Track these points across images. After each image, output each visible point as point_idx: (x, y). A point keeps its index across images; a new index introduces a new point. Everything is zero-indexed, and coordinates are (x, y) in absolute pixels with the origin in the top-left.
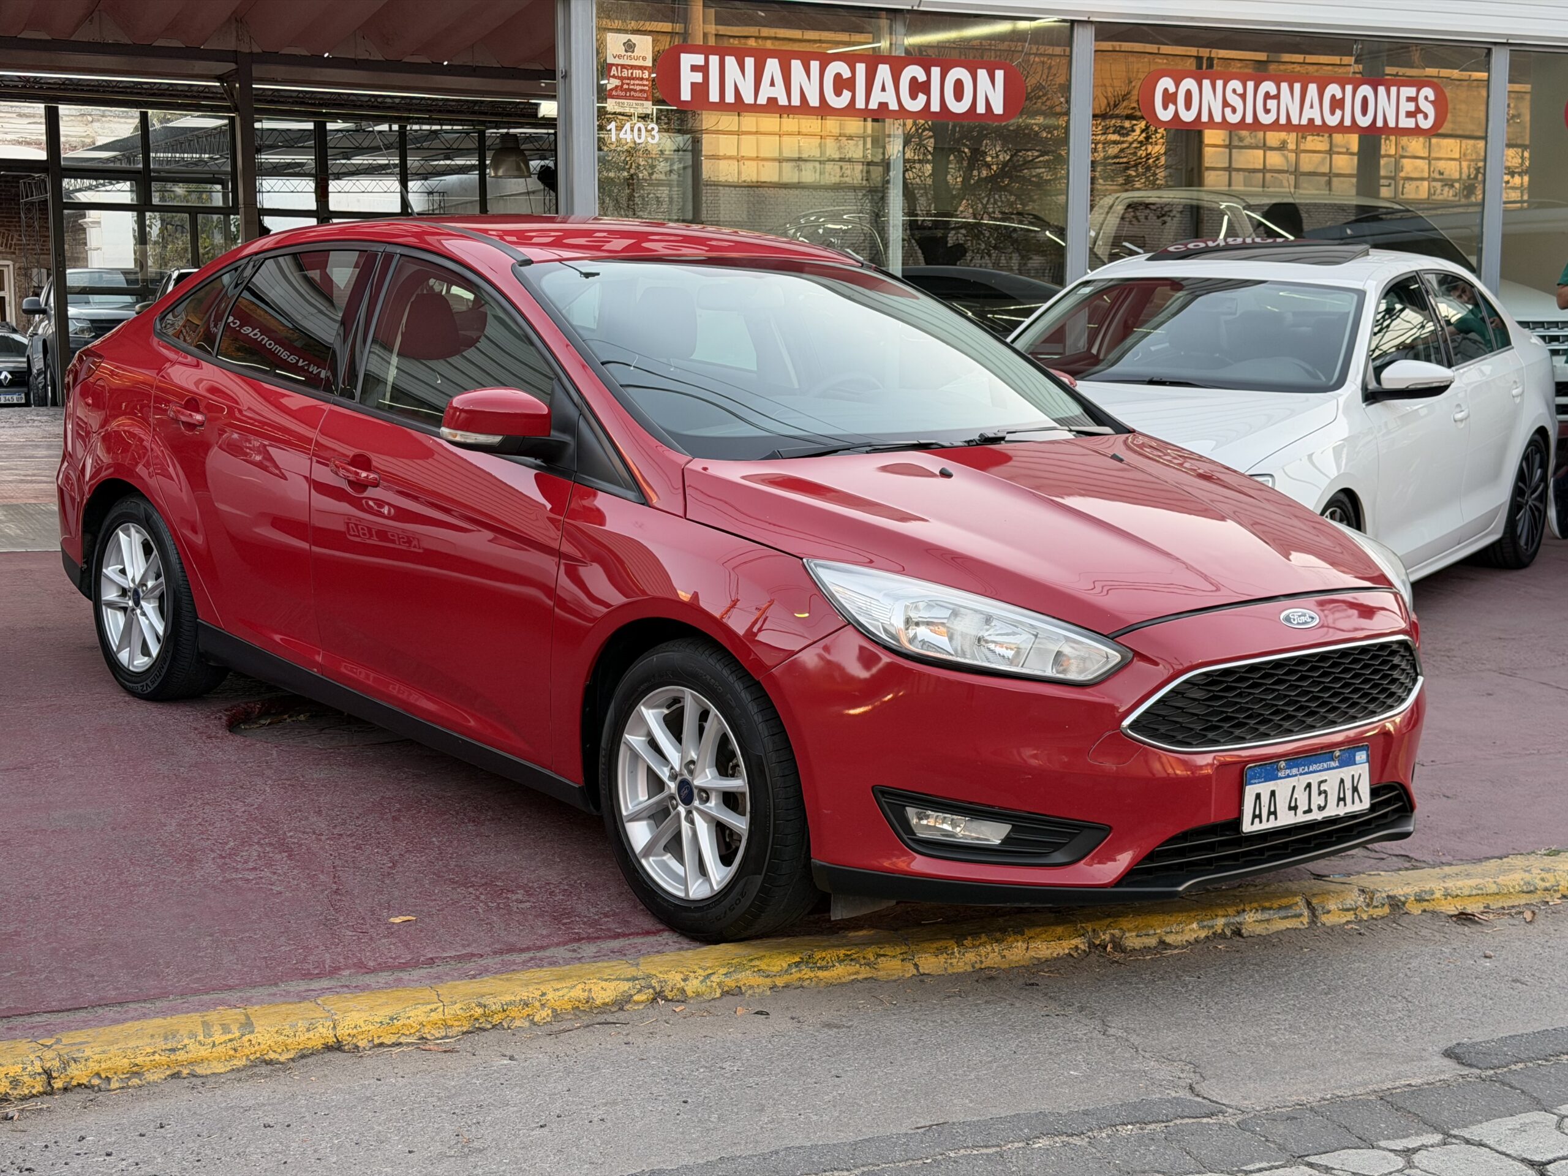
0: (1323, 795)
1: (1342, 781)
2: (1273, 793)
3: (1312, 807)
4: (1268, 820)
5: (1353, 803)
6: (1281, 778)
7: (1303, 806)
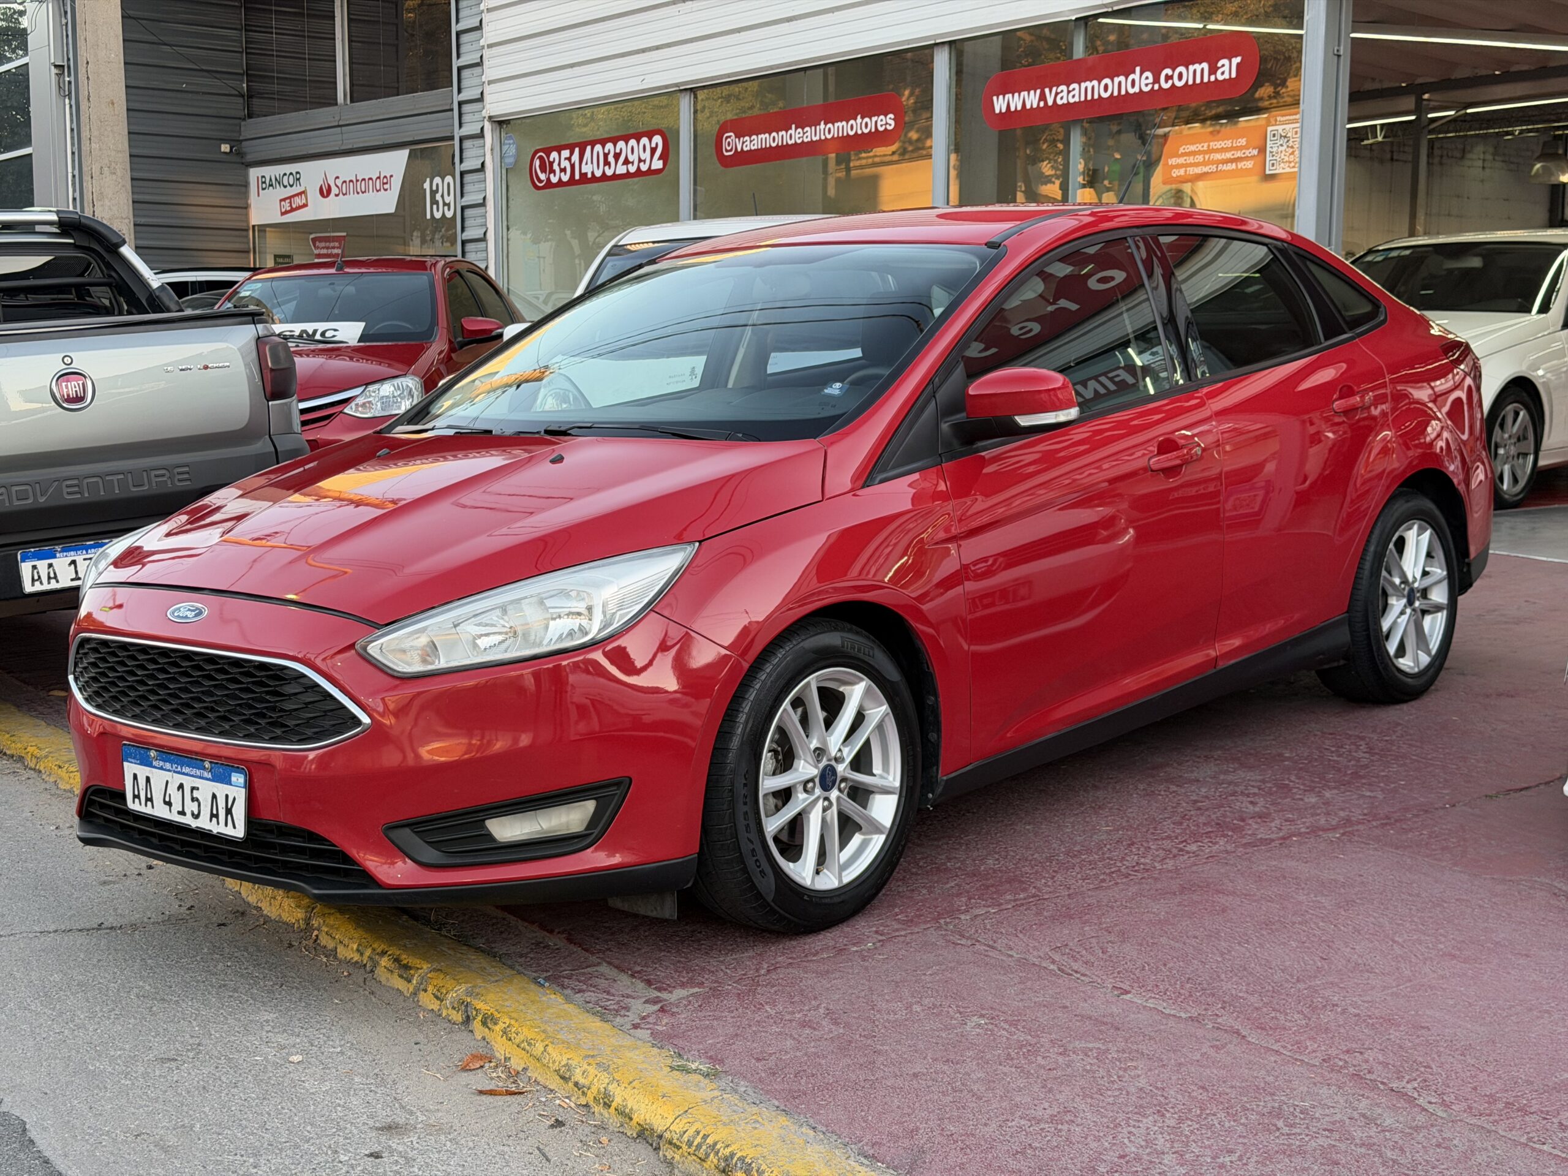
0: (196, 803)
1: (214, 796)
2: (148, 779)
3: (186, 810)
4: (146, 805)
5: (226, 825)
6: (155, 767)
7: (177, 806)
